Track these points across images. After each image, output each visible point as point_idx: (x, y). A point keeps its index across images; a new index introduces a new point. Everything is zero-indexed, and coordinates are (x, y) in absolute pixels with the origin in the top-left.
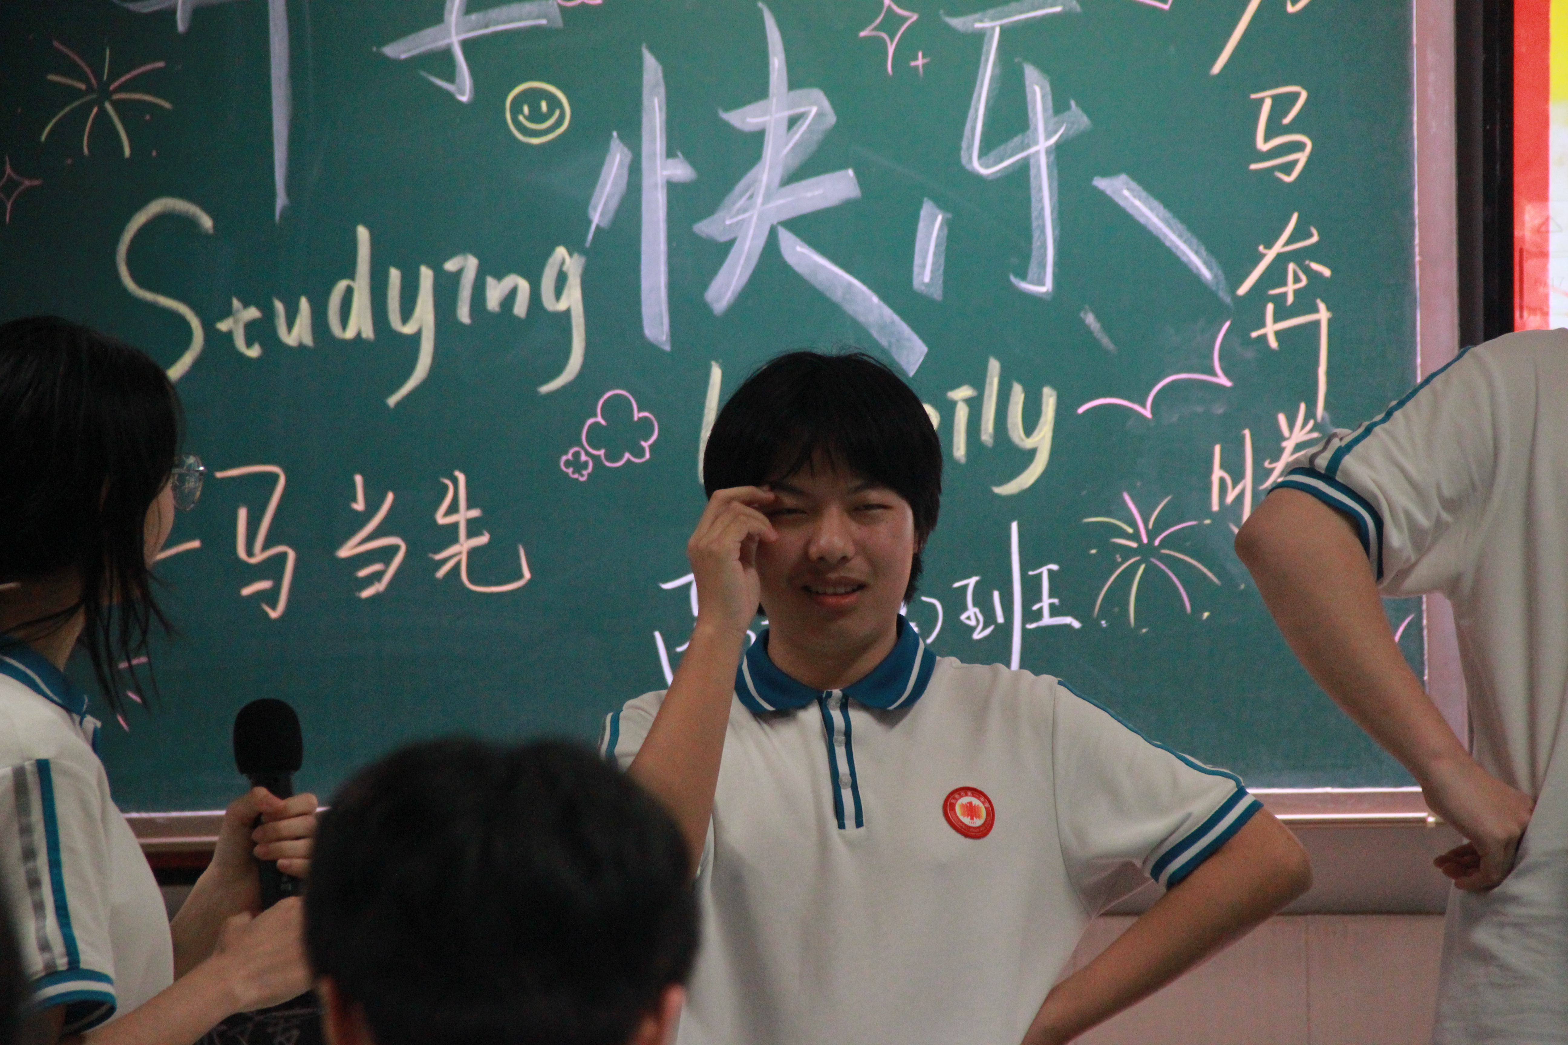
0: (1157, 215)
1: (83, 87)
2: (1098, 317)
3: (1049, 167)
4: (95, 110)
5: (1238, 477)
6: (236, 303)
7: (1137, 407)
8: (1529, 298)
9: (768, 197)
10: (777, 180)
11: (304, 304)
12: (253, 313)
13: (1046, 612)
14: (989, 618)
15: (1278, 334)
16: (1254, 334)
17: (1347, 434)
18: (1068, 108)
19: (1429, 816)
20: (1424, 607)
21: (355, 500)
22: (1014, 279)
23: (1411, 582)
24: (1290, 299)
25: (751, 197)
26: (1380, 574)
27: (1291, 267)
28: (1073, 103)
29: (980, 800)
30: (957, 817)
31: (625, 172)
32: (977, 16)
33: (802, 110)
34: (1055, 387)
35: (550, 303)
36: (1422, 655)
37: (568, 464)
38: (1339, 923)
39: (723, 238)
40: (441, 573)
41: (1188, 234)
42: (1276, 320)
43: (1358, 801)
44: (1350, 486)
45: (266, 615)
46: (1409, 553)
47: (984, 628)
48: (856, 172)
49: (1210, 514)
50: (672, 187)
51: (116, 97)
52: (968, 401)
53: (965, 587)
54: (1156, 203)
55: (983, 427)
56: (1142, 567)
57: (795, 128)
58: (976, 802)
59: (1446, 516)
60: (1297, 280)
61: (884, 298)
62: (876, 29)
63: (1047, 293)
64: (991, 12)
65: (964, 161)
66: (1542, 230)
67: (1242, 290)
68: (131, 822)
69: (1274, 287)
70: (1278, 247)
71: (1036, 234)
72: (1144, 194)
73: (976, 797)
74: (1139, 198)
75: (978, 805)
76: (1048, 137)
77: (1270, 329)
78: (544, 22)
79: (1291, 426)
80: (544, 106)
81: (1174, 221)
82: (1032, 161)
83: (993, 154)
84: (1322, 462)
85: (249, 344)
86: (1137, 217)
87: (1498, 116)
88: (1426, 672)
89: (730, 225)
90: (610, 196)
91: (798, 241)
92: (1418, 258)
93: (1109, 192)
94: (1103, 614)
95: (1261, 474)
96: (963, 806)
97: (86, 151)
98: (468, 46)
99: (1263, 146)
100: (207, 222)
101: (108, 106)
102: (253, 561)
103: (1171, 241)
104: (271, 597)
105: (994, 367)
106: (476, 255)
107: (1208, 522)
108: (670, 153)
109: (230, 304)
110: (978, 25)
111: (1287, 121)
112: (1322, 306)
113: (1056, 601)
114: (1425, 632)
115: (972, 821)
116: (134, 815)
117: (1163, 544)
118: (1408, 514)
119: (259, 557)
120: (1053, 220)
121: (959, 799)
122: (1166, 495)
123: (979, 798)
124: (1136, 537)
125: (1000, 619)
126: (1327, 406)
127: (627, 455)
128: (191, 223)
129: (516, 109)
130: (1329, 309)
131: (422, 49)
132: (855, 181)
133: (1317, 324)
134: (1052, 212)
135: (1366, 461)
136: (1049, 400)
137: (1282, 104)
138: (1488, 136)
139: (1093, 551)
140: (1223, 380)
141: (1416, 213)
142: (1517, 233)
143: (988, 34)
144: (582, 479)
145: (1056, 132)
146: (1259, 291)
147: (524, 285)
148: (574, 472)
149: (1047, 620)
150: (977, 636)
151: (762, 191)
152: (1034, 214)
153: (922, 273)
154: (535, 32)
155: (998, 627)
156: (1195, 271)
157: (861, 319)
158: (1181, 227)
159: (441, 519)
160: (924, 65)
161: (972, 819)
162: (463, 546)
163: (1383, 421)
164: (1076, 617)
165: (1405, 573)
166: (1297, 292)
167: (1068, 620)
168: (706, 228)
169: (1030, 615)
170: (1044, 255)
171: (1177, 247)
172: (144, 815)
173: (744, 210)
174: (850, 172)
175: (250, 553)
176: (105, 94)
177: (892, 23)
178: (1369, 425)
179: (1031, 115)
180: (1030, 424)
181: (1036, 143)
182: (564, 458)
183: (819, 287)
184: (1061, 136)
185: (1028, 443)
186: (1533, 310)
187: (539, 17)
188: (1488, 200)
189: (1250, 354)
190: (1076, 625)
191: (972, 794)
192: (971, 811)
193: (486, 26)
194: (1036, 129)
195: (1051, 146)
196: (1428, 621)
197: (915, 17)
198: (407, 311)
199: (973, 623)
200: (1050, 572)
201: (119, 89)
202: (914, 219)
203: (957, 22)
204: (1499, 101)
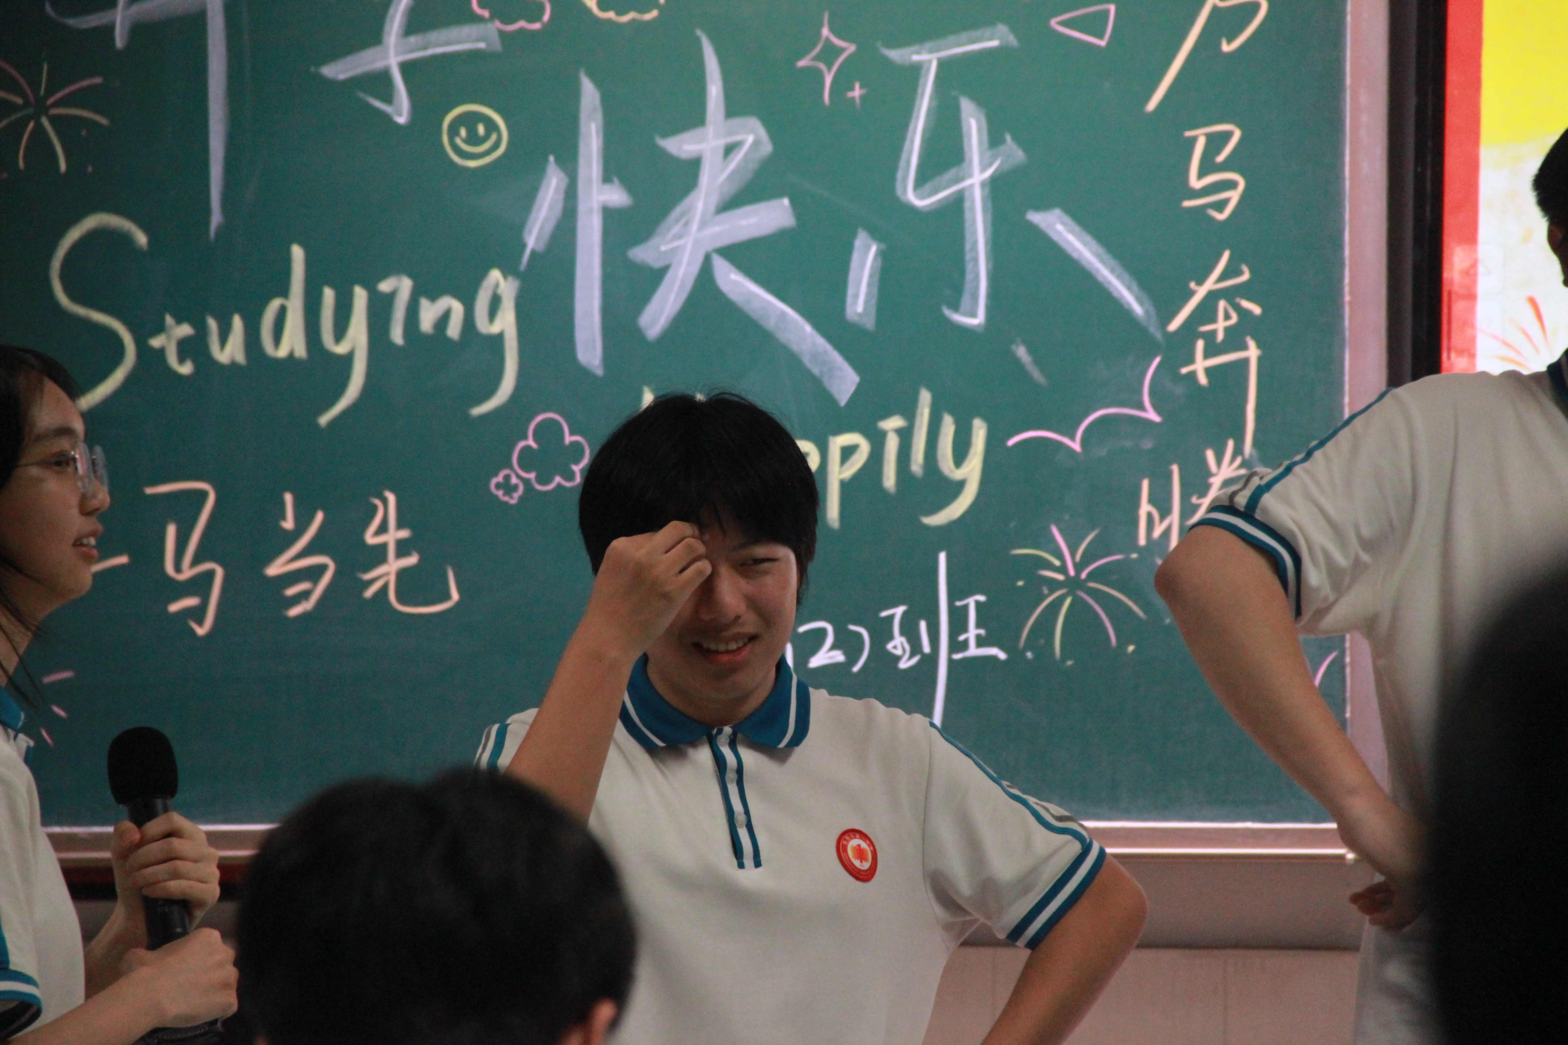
0: (1090, 250)
1: (20, 101)
2: (1031, 351)
3: (984, 199)
4: (31, 125)
5: (1165, 512)
6: (169, 320)
7: (1066, 441)
8: (1457, 339)
9: (703, 224)
10: (712, 208)
11: (237, 322)
12: (185, 330)
13: (972, 643)
14: (916, 648)
15: (1208, 371)
16: (1184, 370)
17: (1268, 473)
18: (1002, 141)
19: (1348, 852)
20: (1348, 644)
21: (283, 517)
22: (947, 312)
23: (1329, 621)
24: (1220, 336)
25: (687, 224)
26: (1298, 612)
27: (1222, 304)
28: (1008, 138)
29: (866, 842)
30: (849, 858)
31: (561, 196)
32: (915, 48)
33: (738, 138)
34: (985, 418)
35: (483, 325)
36: (1344, 692)
37: (498, 486)
38: (1256, 958)
39: (657, 264)
40: (369, 593)
41: (1120, 270)
42: (1207, 355)
43: (1278, 837)
44: (1269, 524)
45: (192, 632)
46: (1327, 591)
47: (911, 657)
48: (792, 202)
49: (1136, 548)
50: (609, 214)
51: (54, 111)
52: (899, 432)
53: (892, 617)
54: (1088, 238)
55: (913, 457)
56: (1068, 601)
57: (731, 156)
58: (864, 845)
59: (1365, 557)
60: (1227, 317)
61: (818, 326)
62: (814, 59)
63: (978, 325)
64: (928, 45)
65: (899, 192)
66: (1471, 273)
67: (1174, 325)
68: (51, 836)
69: (1204, 324)
70: (1210, 284)
71: (969, 267)
72: (1077, 229)
73: (863, 841)
74: (1072, 232)
75: (865, 849)
76: (983, 169)
77: (1200, 365)
78: (482, 45)
79: (1219, 461)
80: (481, 129)
81: (1107, 257)
82: (967, 194)
83: (928, 186)
84: (1242, 500)
85: (181, 360)
86: (1069, 250)
87: (1429, 160)
88: (1348, 709)
89: (665, 252)
90: (546, 219)
91: (733, 269)
92: (1347, 298)
93: (1043, 225)
94: (1029, 646)
95: (1188, 510)
96: (853, 848)
97: (21, 164)
98: (405, 67)
99: (1195, 183)
100: (142, 239)
101: (45, 121)
102: (182, 577)
103: (1104, 277)
104: (198, 614)
105: (925, 397)
106: (410, 276)
107: (1134, 556)
108: (607, 178)
109: (163, 321)
110: (916, 58)
111: (1220, 158)
112: (1251, 343)
113: (982, 632)
114: (1348, 670)
115: (862, 864)
116: (57, 829)
117: (1090, 576)
118: (1326, 553)
119: (187, 573)
120: (987, 253)
121: (850, 841)
122: (1093, 529)
123: (864, 841)
124: (1063, 570)
125: (927, 649)
126: (1256, 443)
127: (558, 479)
128: (126, 239)
129: (453, 131)
130: (1259, 346)
131: (359, 71)
132: (790, 210)
133: (1246, 362)
134: (986, 244)
135: (1286, 500)
136: (980, 432)
137: (1216, 142)
138: (1419, 178)
139: (1020, 583)
140: (1152, 416)
141: (1347, 252)
142: (1446, 275)
143: (925, 66)
144: (513, 502)
145: (990, 165)
146: (1190, 328)
147: (457, 308)
148: (504, 495)
149: (973, 651)
150: (904, 665)
151: (697, 218)
152: (968, 247)
153: (855, 303)
154: (474, 56)
155: (924, 656)
156: (1126, 307)
157: (794, 347)
158: (1113, 262)
159: (370, 539)
160: (862, 97)
161: (861, 862)
162: (392, 567)
163: (1305, 460)
164: (1002, 648)
165: (1321, 613)
166: (1227, 330)
167: (994, 651)
168: (642, 254)
169: (956, 646)
170: (977, 288)
171: (1109, 283)
172: (66, 830)
173: (679, 236)
174: (786, 201)
175: (178, 568)
176: (41, 108)
177: (830, 53)
178: (1289, 464)
179: (966, 148)
180: (960, 454)
181: (971, 175)
182: (494, 481)
183: (754, 315)
184: (996, 170)
185: (958, 474)
186: (1461, 352)
187: (478, 40)
188: (1417, 240)
189: (1179, 390)
190: (1002, 656)
191: (860, 836)
192: (860, 854)
193: (425, 48)
194: (971, 161)
195: (986, 180)
196: (1352, 659)
197: (852, 48)
198: (340, 330)
199: (898, 652)
200: (978, 603)
201: (56, 104)
202: (848, 249)
203: (895, 55)
204: (1430, 144)
